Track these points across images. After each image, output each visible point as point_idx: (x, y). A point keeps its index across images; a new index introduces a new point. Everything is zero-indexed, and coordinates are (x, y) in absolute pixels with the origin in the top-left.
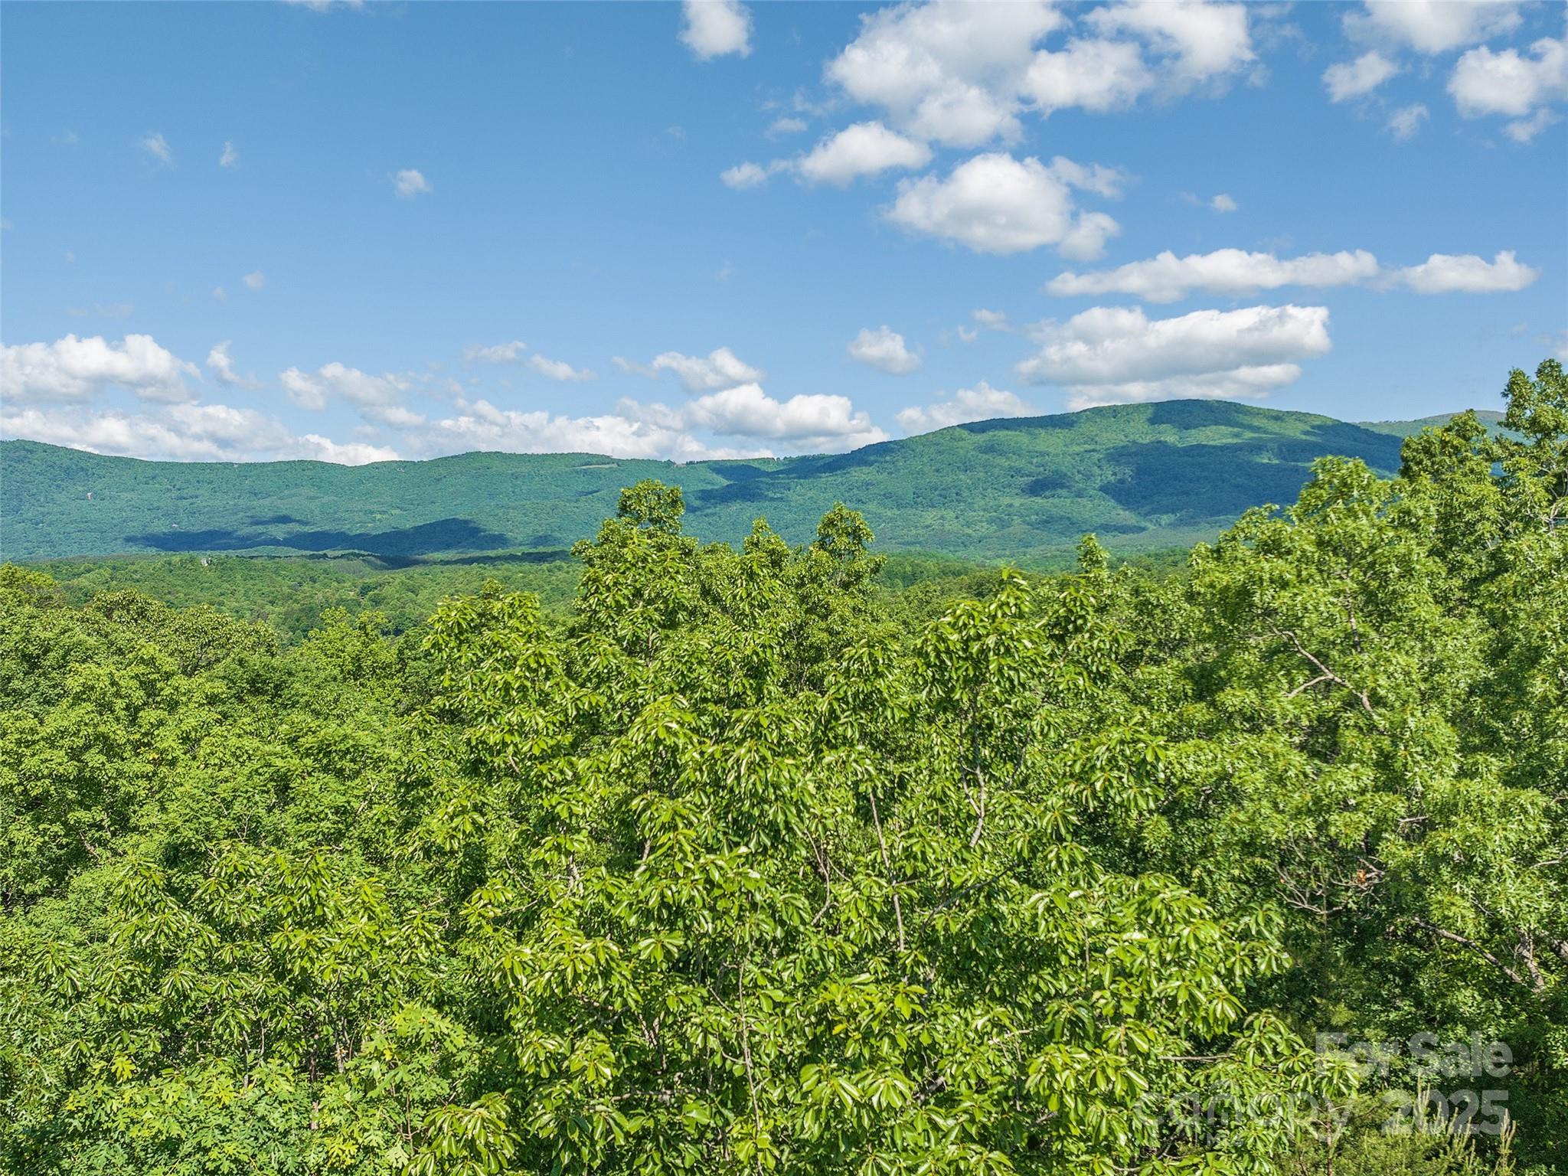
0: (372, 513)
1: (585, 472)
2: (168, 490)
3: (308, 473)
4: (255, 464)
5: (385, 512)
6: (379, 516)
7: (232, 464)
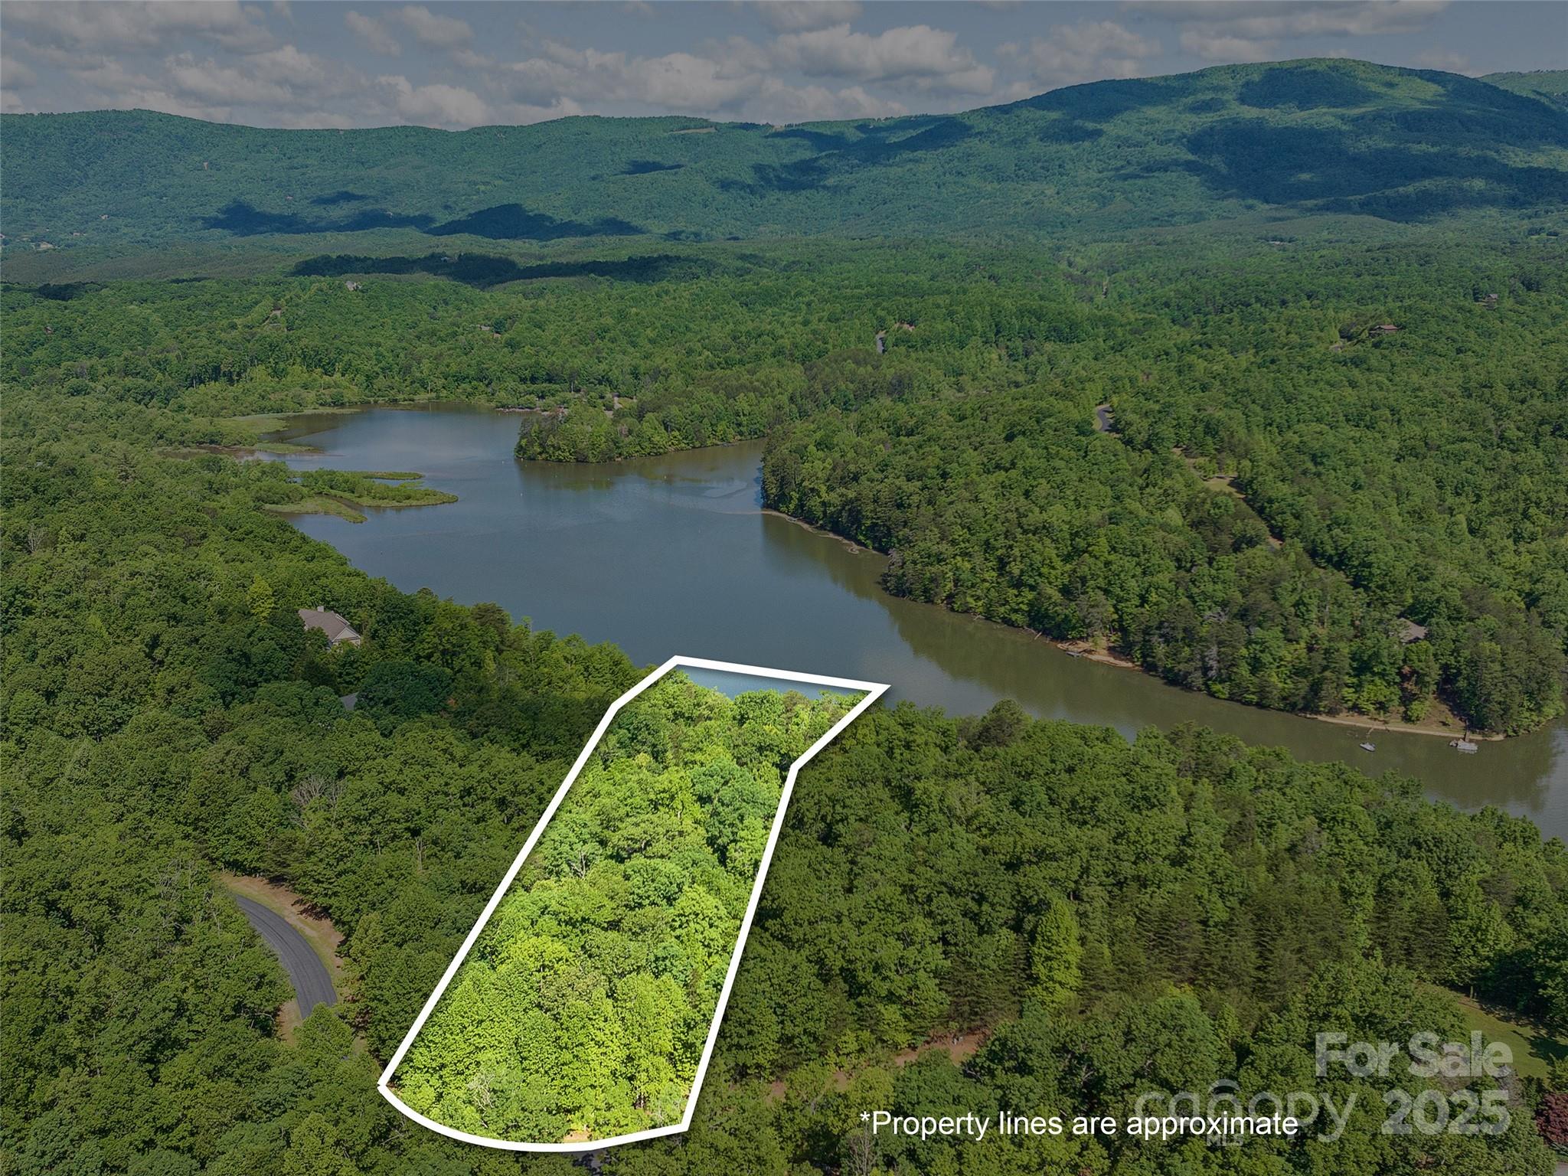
0: (476, 184)
1: (683, 138)
2: (279, 160)
3: (412, 139)
4: (359, 131)
5: (488, 183)
6: (482, 188)
7: (338, 130)
